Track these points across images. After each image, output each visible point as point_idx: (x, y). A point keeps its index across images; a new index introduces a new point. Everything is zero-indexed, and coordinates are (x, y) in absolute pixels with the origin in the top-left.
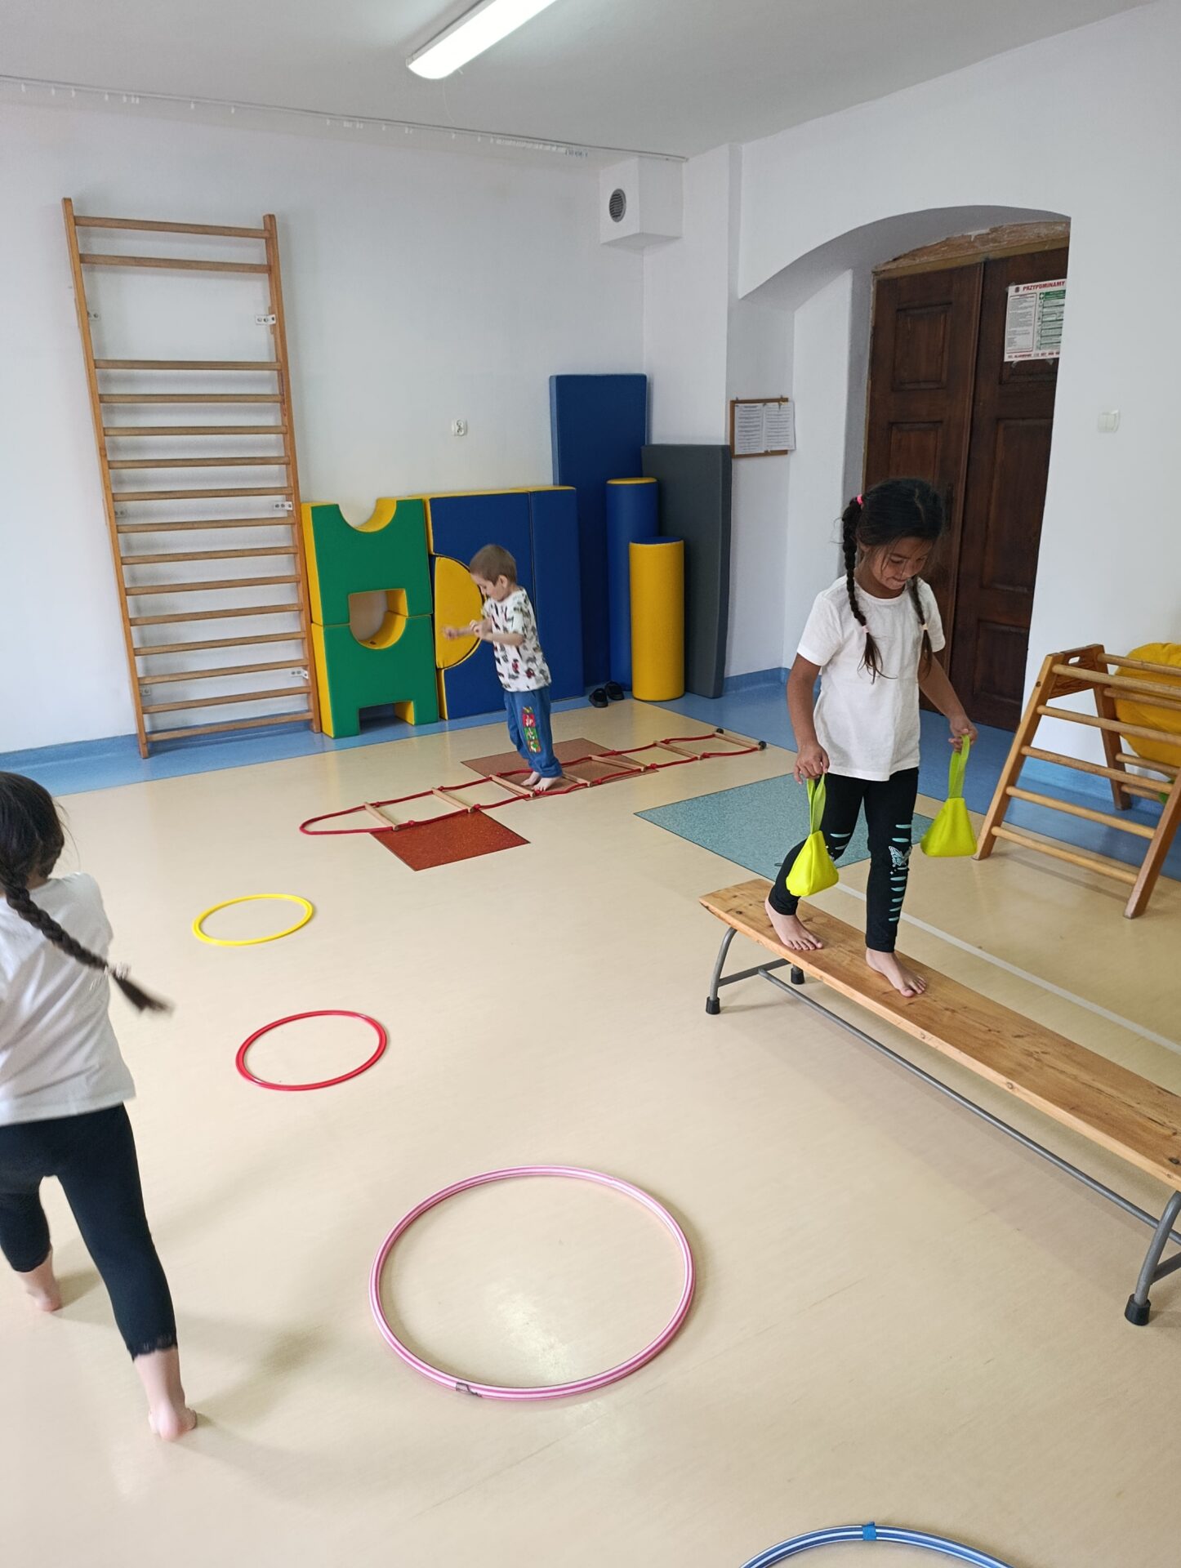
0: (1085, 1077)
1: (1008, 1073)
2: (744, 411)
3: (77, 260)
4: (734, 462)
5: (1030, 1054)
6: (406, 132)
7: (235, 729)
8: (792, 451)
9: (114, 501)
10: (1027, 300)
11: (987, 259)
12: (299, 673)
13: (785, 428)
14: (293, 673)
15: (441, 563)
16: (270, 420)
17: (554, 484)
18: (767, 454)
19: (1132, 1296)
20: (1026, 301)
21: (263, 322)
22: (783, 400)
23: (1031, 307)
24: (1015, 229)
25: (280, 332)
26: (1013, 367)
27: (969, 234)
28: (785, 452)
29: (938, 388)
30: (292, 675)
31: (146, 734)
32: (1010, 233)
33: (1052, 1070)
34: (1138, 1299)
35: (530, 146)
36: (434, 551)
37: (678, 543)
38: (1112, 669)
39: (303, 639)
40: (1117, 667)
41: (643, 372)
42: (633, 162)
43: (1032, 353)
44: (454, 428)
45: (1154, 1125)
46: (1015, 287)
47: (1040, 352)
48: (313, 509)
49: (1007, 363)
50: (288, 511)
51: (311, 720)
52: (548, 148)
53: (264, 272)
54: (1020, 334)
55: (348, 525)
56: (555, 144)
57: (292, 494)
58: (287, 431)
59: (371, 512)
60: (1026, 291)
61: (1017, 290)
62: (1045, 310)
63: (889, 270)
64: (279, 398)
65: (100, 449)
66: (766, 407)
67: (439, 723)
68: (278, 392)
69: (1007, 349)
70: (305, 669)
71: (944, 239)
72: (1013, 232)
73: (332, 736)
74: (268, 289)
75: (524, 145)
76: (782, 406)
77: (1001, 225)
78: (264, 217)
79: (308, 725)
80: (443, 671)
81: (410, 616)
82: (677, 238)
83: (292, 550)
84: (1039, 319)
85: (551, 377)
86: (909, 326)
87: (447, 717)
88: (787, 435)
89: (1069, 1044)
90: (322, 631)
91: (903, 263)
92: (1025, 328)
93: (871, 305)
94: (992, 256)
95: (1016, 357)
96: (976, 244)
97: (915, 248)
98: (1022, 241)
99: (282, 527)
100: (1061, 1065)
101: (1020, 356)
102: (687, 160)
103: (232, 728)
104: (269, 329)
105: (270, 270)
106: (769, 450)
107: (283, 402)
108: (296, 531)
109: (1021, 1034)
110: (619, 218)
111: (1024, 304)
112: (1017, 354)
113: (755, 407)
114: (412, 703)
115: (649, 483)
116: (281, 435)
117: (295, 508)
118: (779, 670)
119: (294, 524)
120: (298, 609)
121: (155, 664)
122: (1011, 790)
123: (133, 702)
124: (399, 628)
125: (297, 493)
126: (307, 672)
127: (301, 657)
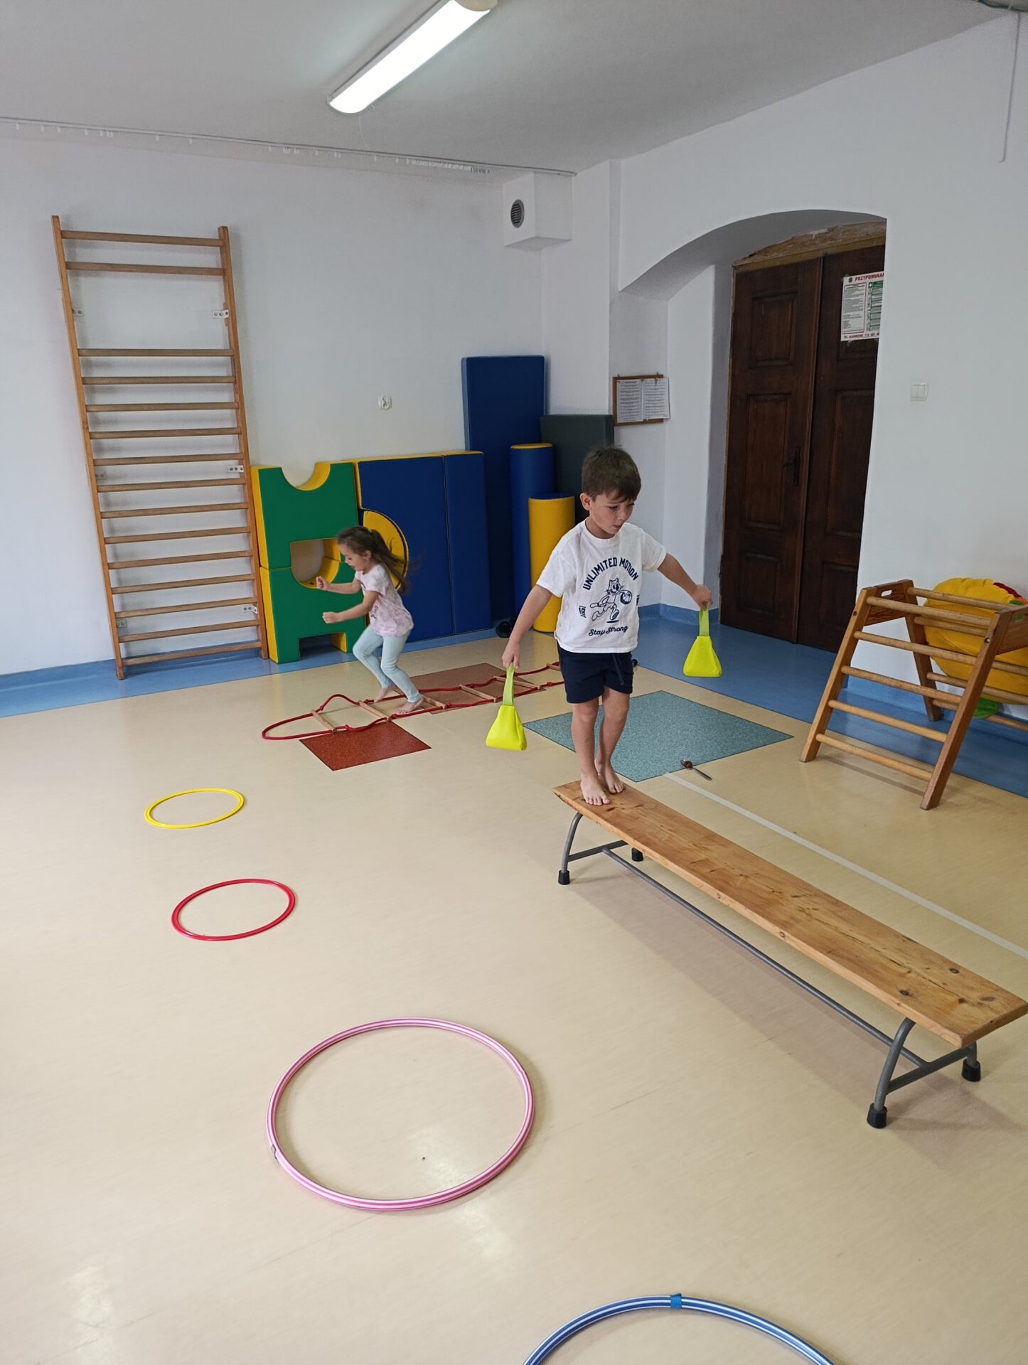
0: (845, 928)
1: (783, 925)
2: (625, 386)
3: (64, 266)
4: (615, 428)
5: (803, 910)
6: (336, 155)
7: (196, 656)
8: (667, 419)
9: (95, 465)
10: (860, 288)
11: (826, 254)
12: (250, 609)
13: (661, 400)
14: (245, 609)
15: (368, 515)
16: (226, 397)
17: (466, 450)
18: (645, 422)
19: (872, 1105)
20: (858, 289)
21: (219, 316)
22: (659, 376)
23: (861, 294)
24: (848, 228)
25: (232, 323)
26: (849, 346)
27: (811, 233)
28: (661, 421)
29: (787, 365)
30: (244, 611)
31: (122, 659)
32: (844, 232)
33: (819, 923)
34: (877, 1107)
35: (440, 165)
37: (570, 498)
38: (921, 601)
39: (254, 580)
40: (926, 599)
41: (543, 355)
42: (529, 177)
43: (864, 334)
44: (380, 403)
45: (893, 966)
46: (849, 277)
47: (870, 333)
48: (260, 471)
49: (843, 342)
50: (240, 473)
51: (260, 648)
52: (456, 167)
53: (218, 275)
54: (852, 318)
55: (290, 486)
56: (462, 163)
57: (243, 459)
58: (238, 406)
59: (310, 474)
60: (858, 282)
61: (851, 280)
62: (873, 297)
63: (746, 264)
64: (232, 380)
65: (83, 422)
66: (643, 382)
68: (231, 375)
69: (843, 330)
70: (255, 606)
71: (791, 238)
72: (846, 231)
73: (277, 662)
74: (223, 287)
75: (435, 164)
76: (658, 382)
77: (834, 226)
78: (219, 229)
79: (256, 653)
82: (568, 241)
83: (243, 506)
84: (869, 304)
85: (463, 359)
86: (763, 312)
89: (837, 903)
90: (268, 573)
91: (758, 258)
92: (857, 313)
93: (732, 295)
94: (830, 251)
95: (849, 337)
96: (816, 242)
97: (767, 246)
98: (854, 238)
99: (235, 487)
100: (826, 919)
101: (853, 336)
102: (576, 174)
103: (194, 655)
104: (224, 321)
105: (224, 272)
106: (647, 419)
107: (235, 382)
108: (246, 491)
109: (798, 895)
110: (518, 224)
111: (857, 293)
112: (851, 335)
113: (635, 382)
114: (345, 634)
115: (546, 448)
116: (234, 410)
117: (245, 471)
118: (658, 605)
119: (245, 484)
120: (249, 555)
121: (130, 601)
122: (832, 703)
123: (111, 633)
124: (333, 571)
125: (247, 459)
126: (256, 608)
127: (251, 595)
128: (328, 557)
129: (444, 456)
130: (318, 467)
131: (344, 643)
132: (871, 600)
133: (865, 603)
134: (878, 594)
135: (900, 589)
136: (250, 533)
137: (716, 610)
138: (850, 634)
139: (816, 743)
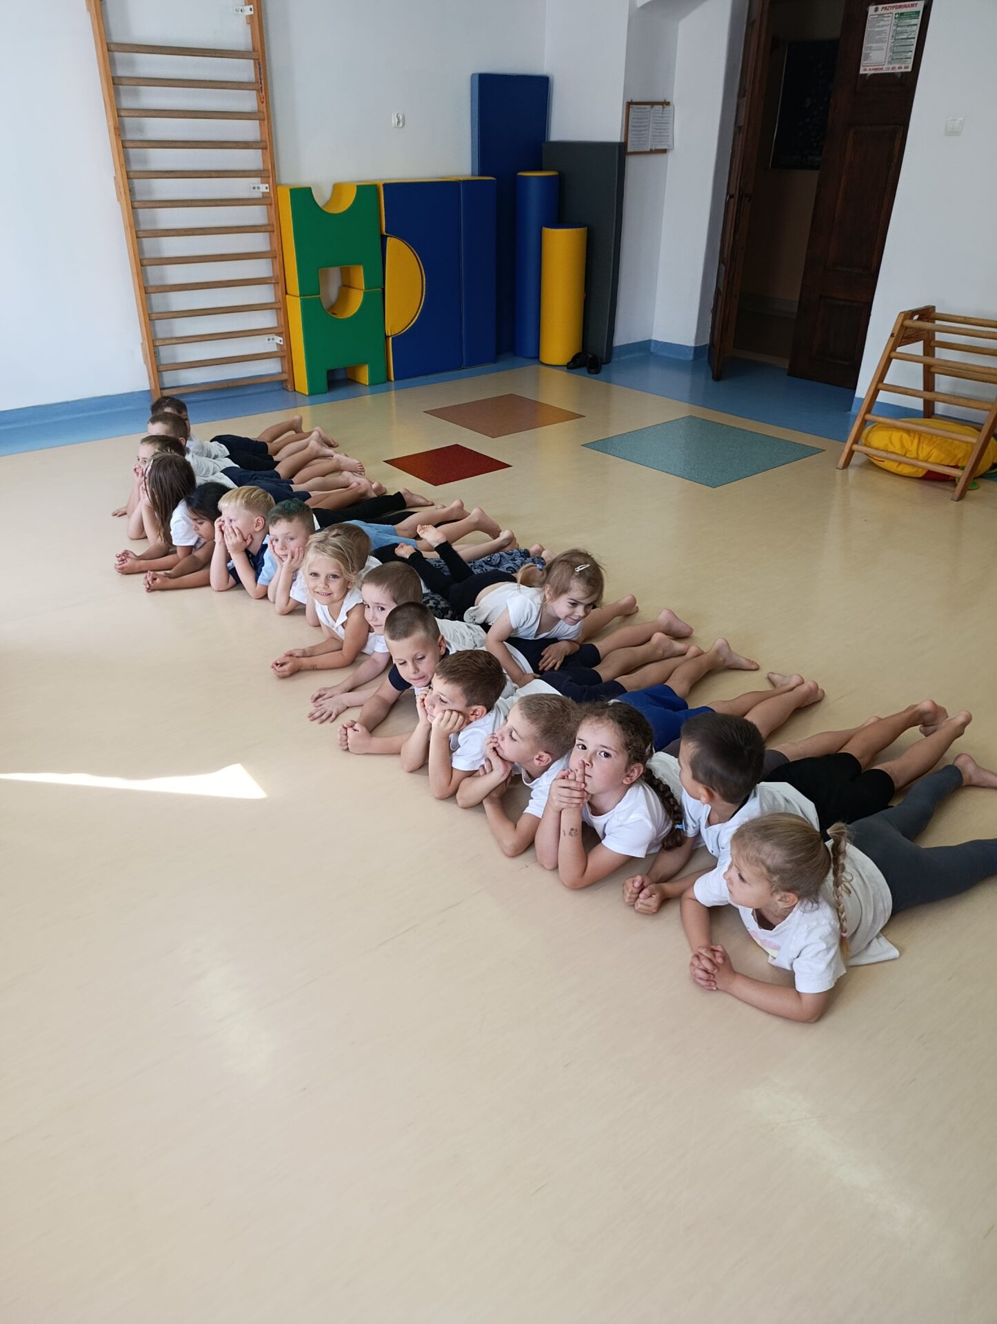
2: (637, 112)
4: (627, 158)
7: (226, 388)
8: (670, 150)
9: (127, 178)
10: (885, 19)
12: (271, 339)
13: (664, 129)
15: (392, 242)
16: (249, 106)
17: (473, 175)
18: (652, 152)
20: (882, 20)
21: (242, 12)
22: (666, 104)
23: (886, 26)
25: (258, 23)
26: (866, 78)
28: (664, 151)
30: (266, 341)
36: (386, 231)
37: (582, 229)
39: (278, 308)
41: (547, 75)
43: (884, 67)
44: (394, 121)
46: (875, 7)
47: (891, 66)
49: (862, 75)
50: (263, 193)
51: (284, 381)
54: (875, 50)
55: (318, 206)
57: (268, 177)
58: (265, 116)
60: (884, 12)
61: (876, 10)
62: (899, 29)
64: (257, 86)
65: (115, 129)
66: (653, 109)
67: (386, 384)
68: (256, 80)
69: (863, 62)
70: (279, 336)
73: (307, 394)
76: (665, 109)
79: (280, 385)
80: (391, 339)
81: (365, 289)
83: (268, 228)
84: (893, 37)
85: (473, 75)
87: (393, 379)
88: (668, 136)
90: (299, 302)
92: (880, 44)
95: (870, 70)
99: (258, 207)
101: (873, 70)
103: (223, 387)
104: (246, 19)
106: (654, 149)
107: (259, 90)
108: (273, 211)
111: (882, 23)
112: (872, 68)
113: (646, 108)
114: (367, 366)
115: (553, 176)
116: (258, 121)
117: (272, 190)
118: (650, 341)
119: (271, 204)
120: (274, 282)
121: (162, 328)
122: (868, 417)
123: (146, 362)
124: (356, 300)
125: (274, 177)
126: (281, 339)
127: (276, 325)
128: (346, 286)
129: (460, 181)
130: (337, 188)
131: (364, 375)
132: (908, 323)
133: (902, 325)
134: (911, 318)
135: (926, 314)
136: (276, 257)
137: (706, 345)
138: (887, 353)
139: (851, 453)
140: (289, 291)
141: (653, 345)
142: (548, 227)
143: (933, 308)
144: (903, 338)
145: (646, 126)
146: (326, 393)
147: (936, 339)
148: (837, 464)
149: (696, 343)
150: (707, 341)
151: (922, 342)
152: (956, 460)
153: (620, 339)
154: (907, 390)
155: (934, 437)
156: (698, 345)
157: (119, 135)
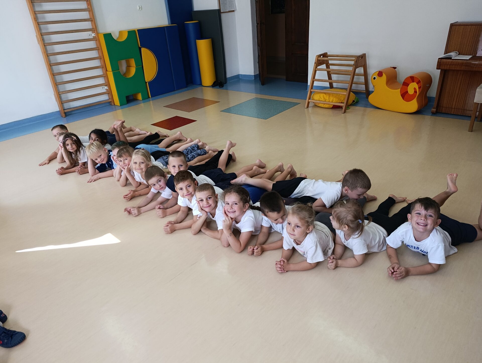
4: (221, 14)
8: (235, 10)
9: (41, 35)
13: (232, 4)
15: (143, 50)
16: (84, 7)
30: (102, 88)
36: (140, 46)
37: (210, 39)
39: (104, 76)
44: (138, 8)
48: (104, 35)
50: (93, 36)
51: (110, 102)
55: (114, 39)
57: (95, 31)
58: (90, 10)
65: (34, 18)
67: (148, 99)
73: (120, 105)
80: (148, 83)
81: (136, 67)
83: (97, 49)
87: (150, 97)
88: (234, 6)
90: (112, 73)
99: (92, 42)
106: (230, 11)
107: (87, 1)
108: (98, 43)
114: (140, 93)
115: (197, 22)
116: (88, 12)
117: (96, 35)
118: (239, 75)
119: (97, 40)
120: (102, 67)
121: (61, 88)
122: (312, 90)
123: (56, 101)
124: (133, 71)
125: (97, 30)
126: (107, 87)
127: (104, 82)
128: (129, 66)
129: (165, 27)
130: (121, 33)
131: (140, 97)
132: (319, 58)
133: (318, 60)
134: (320, 57)
135: (325, 55)
136: (101, 59)
137: (258, 74)
138: (314, 69)
139: (309, 103)
140: (107, 70)
141: (240, 76)
142: (198, 40)
143: (327, 53)
144: (319, 63)
145: (226, 3)
146: (126, 104)
147: (329, 63)
148: (305, 107)
149: (254, 74)
150: (258, 73)
151: (325, 64)
152: (342, 100)
153: (229, 75)
154: (323, 80)
155: (333, 94)
156: (255, 74)
157: (36, 20)
